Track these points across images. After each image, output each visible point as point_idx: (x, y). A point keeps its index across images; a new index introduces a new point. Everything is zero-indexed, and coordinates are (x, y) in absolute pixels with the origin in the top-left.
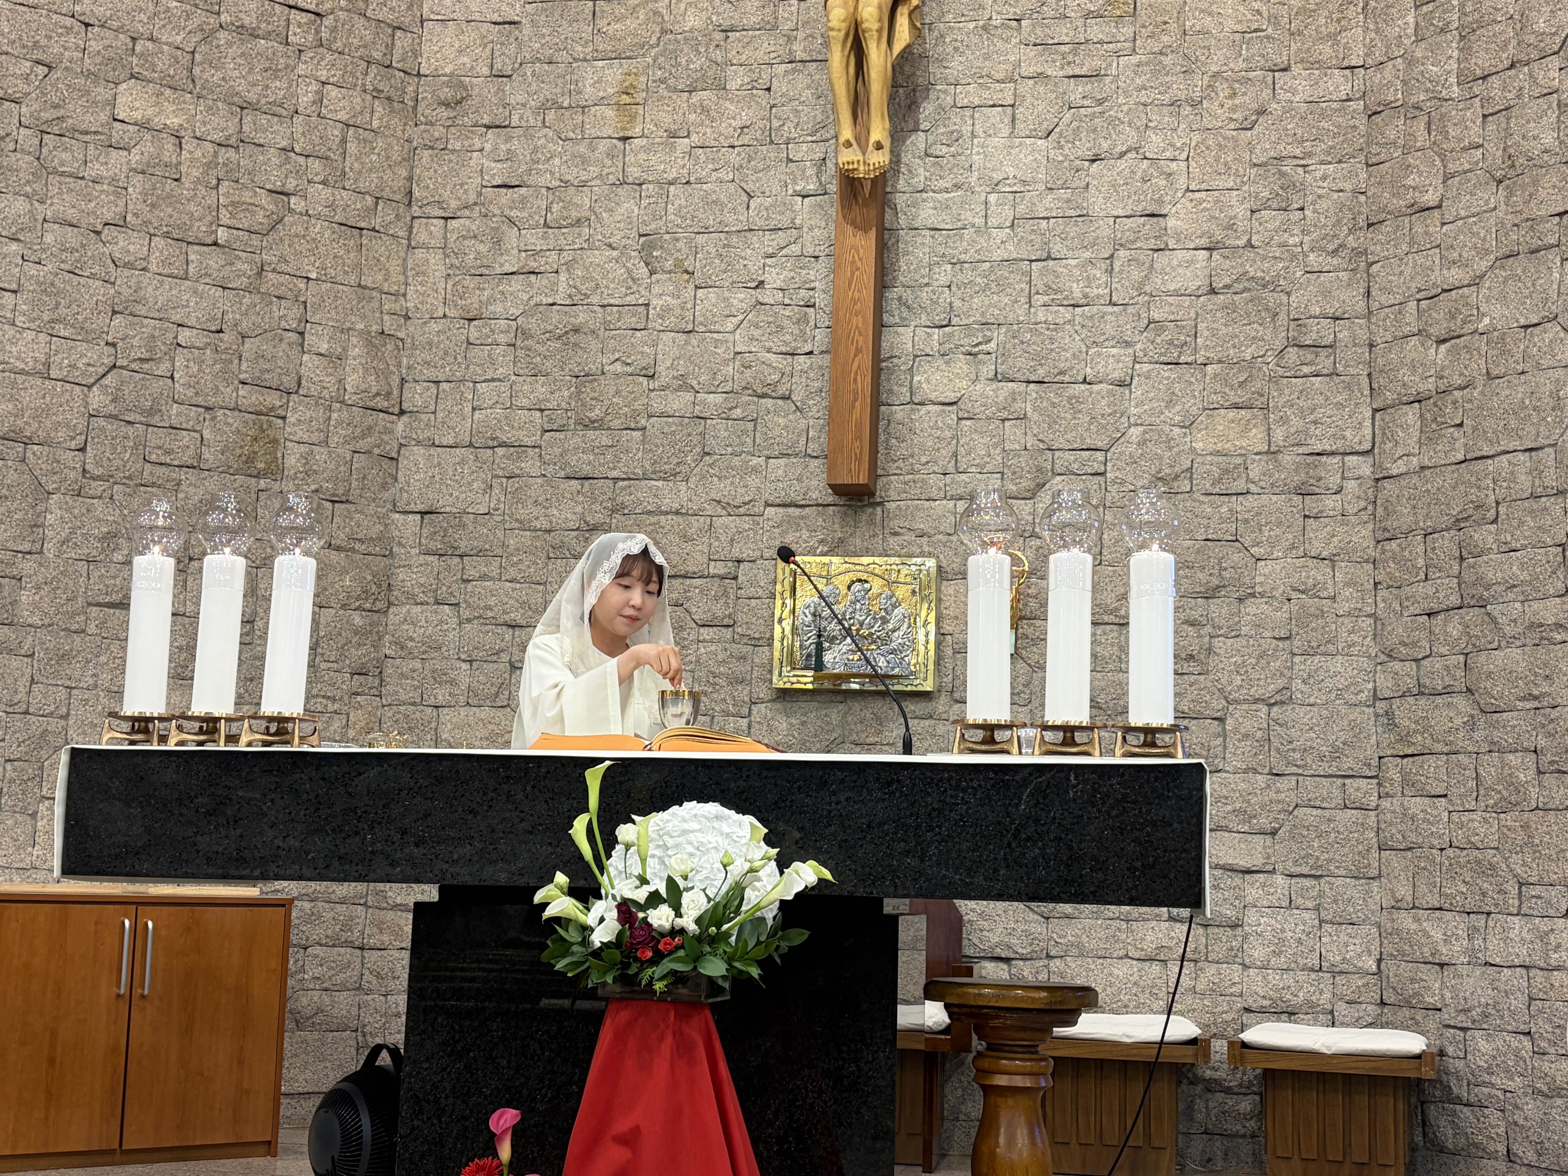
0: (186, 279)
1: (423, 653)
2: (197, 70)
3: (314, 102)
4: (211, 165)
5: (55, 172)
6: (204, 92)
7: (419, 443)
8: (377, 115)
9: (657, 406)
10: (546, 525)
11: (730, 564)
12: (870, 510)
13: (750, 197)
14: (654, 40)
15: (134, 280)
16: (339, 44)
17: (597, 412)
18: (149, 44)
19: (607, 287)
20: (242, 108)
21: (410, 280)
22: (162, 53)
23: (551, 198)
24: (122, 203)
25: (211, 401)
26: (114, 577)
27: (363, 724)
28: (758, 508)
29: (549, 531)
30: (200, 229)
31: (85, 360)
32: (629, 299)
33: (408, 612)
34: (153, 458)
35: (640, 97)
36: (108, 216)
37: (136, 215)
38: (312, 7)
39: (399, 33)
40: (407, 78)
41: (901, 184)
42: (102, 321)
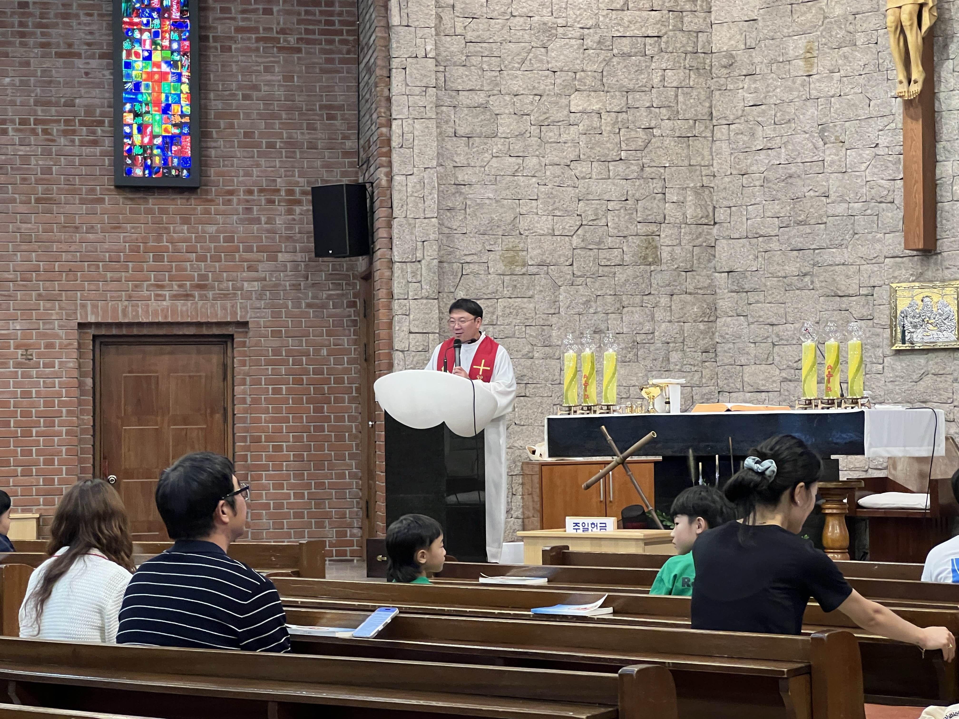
0: (609, 178)
1: (734, 340)
2: (605, 80)
3: (661, 81)
4: (616, 122)
5: (548, 142)
6: (609, 89)
7: (724, 238)
8: (692, 79)
9: (830, 212)
10: (784, 275)
11: (869, 288)
12: (935, 257)
13: (870, 100)
14: (820, 23)
15: (586, 184)
16: (670, 49)
17: (802, 217)
18: (582, 73)
19: (804, 153)
20: (627, 92)
21: (714, 157)
22: (588, 76)
23: (776, 109)
24: (577, 150)
25: (626, 233)
26: (591, 320)
27: (709, 376)
28: (881, 260)
29: (785, 277)
30: (613, 154)
31: (568, 225)
32: (815, 158)
33: (725, 321)
34: (603, 264)
35: (815, 53)
36: (573, 158)
37: (584, 154)
38: (656, 34)
39: (700, 34)
40: (706, 56)
41: (942, 88)
42: (573, 206)
